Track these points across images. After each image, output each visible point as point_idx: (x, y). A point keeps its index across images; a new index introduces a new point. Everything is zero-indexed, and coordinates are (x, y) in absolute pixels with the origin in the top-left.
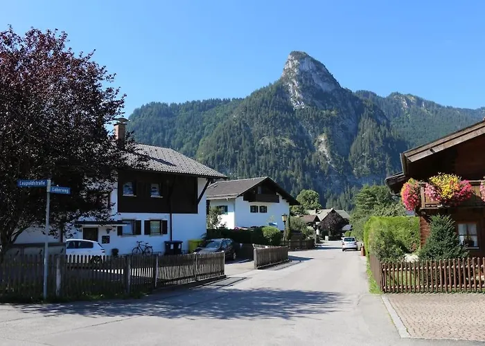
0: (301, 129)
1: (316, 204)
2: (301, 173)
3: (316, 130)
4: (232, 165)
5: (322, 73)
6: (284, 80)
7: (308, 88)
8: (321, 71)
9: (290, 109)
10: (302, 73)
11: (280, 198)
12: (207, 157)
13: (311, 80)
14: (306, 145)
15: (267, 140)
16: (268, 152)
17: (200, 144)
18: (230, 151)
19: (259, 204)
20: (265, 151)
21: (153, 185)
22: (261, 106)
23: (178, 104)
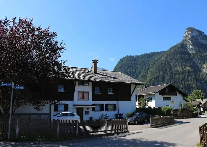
0: (194, 62)
1: (201, 96)
2: (195, 83)
3: (201, 62)
4: (163, 80)
5: (203, 36)
6: (184, 41)
7: (196, 43)
8: (202, 35)
9: (188, 54)
10: (192, 37)
11: (178, 93)
12: (152, 77)
13: (197, 39)
14: (197, 69)
15: (178, 68)
16: (179, 74)
17: (148, 72)
18: (162, 74)
19: (167, 96)
20: (178, 73)
21: (109, 89)
22: (175, 53)
23: (138, 55)
